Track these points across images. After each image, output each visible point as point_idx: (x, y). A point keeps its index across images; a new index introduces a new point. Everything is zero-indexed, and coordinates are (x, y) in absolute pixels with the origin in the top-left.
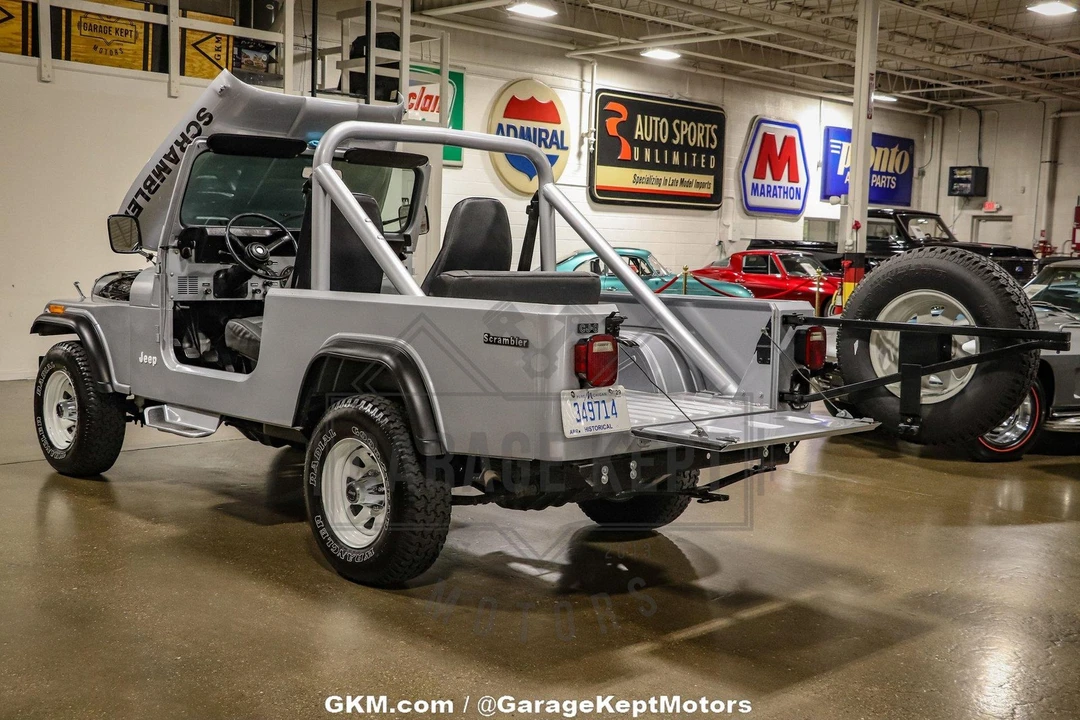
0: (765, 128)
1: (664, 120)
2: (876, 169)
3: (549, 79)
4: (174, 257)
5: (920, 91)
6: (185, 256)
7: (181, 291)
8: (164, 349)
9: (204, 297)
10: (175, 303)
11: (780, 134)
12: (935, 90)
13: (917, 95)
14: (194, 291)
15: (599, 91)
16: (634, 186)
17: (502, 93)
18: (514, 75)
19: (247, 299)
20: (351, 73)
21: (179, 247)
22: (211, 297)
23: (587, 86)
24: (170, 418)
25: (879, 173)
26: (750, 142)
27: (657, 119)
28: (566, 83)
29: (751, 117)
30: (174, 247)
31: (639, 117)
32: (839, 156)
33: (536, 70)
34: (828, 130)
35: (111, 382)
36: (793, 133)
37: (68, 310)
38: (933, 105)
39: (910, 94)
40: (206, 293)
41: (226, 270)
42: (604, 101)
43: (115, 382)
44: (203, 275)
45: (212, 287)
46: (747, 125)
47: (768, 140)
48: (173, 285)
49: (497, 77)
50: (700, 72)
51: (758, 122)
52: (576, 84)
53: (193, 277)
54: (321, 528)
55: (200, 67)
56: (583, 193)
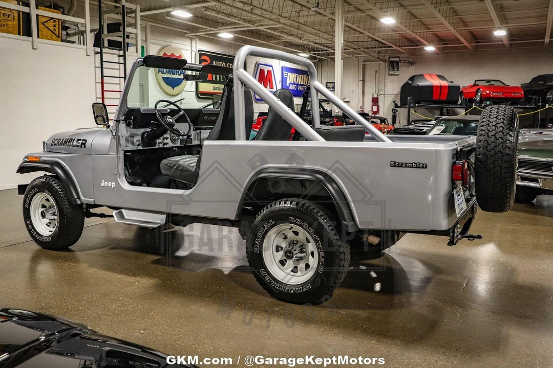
0: (261, 67)
1: (224, 63)
2: (299, 83)
3: (179, 46)
4: (123, 126)
5: (316, 52)
6: (128, 125)
7: (127, 145)
8: (119, 178)
9: (137, 148)
10: (125, 152)
11: (266, 69)
12: (321, 52)
13: (315, 54)
14: (133, 145)
15: (199, 51)
16: (213, 91)
17: (160, 52)
18: (165, 44)
19: (156, 147)
20: (108, 40)
21: (125, 120)
22: (140, 148)
23: (194, 49)
24: (127, 216)
25: (301, 85)
26: (255, 73)
27: (221, 63)
28: (185, 47)
29: (255, 62)
30: (123, 120)
31: (214, 62)
32: (287, 78)
33: (173, 41)
34: (282, 68)
35: (79, 198)
36: (270, 69)
37: (42, 159)
38: (319, 58)
39: (313, 54)
40: (139, 145)
41: (147, 132)
42: (201, 55)
43: (82, 198)
44: (136, 135)
45: (140, 142)
46: (254, 66)
47: (262, 71)
48: (123, 142)
49: (158, 45)
50: (237, 43)
51: (257, 65)
52: (189, 48)
53: (132, 136)
54: (265, 276)
55: (47, 34)
56: (194, 94)
